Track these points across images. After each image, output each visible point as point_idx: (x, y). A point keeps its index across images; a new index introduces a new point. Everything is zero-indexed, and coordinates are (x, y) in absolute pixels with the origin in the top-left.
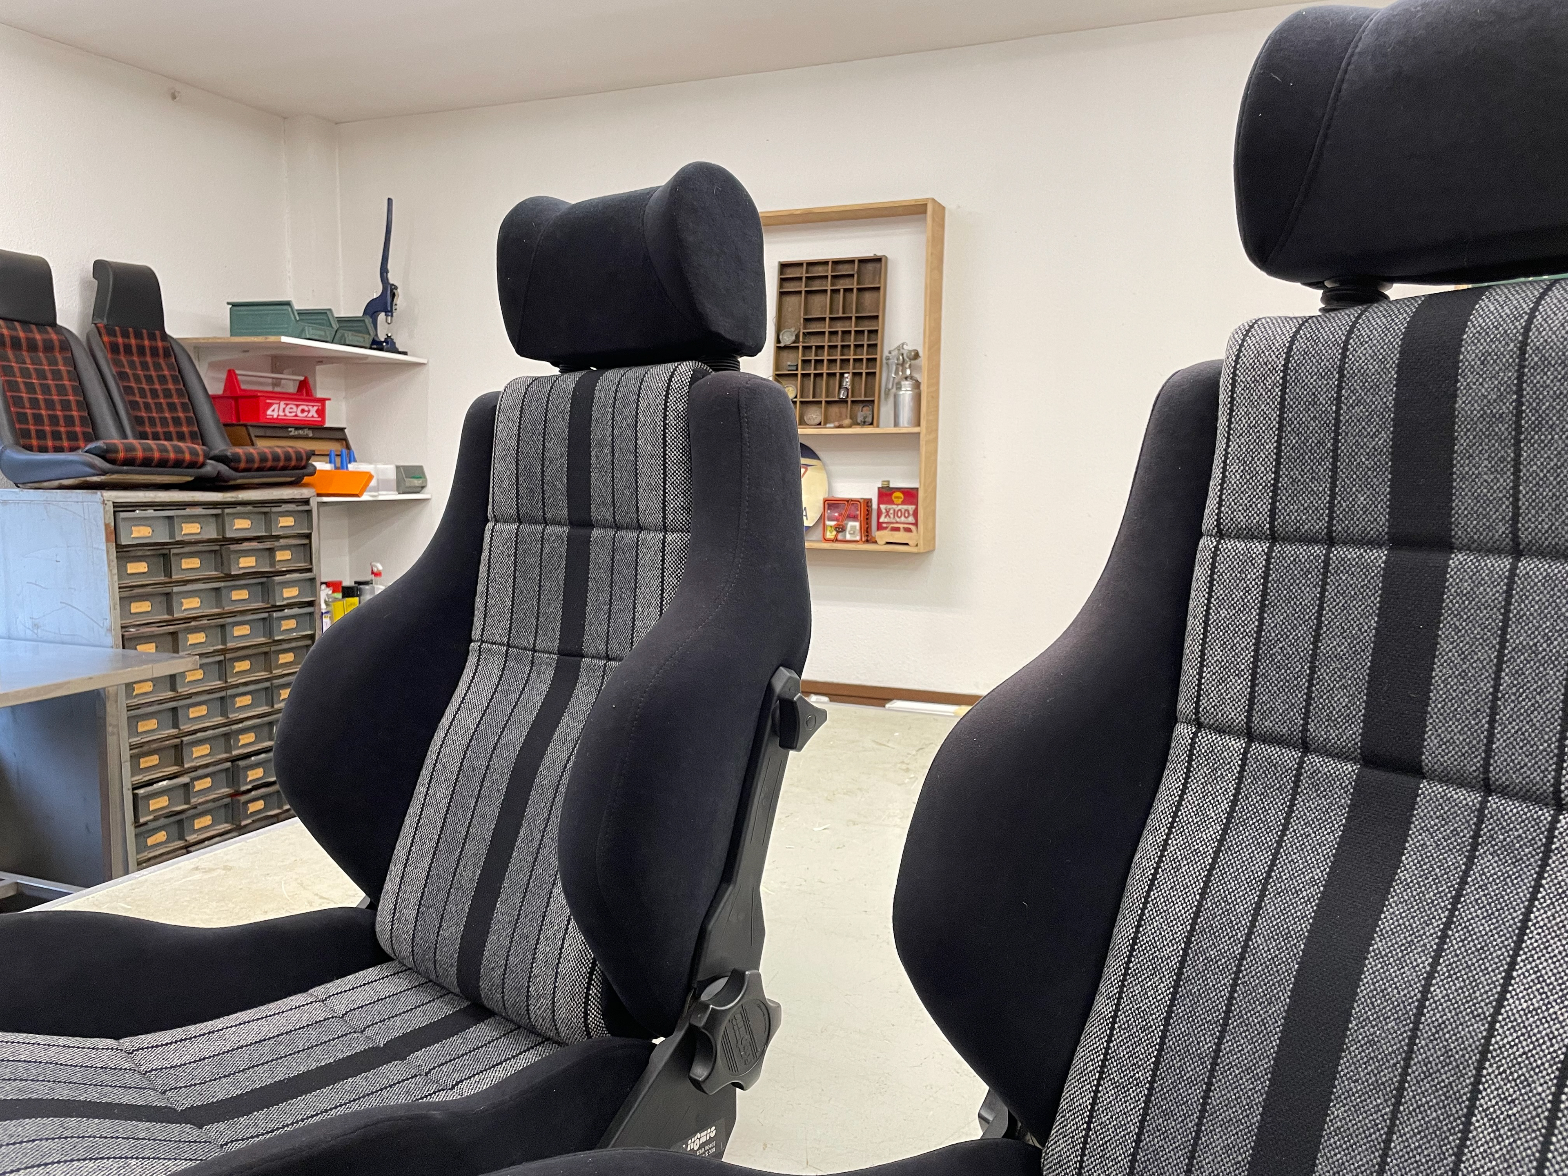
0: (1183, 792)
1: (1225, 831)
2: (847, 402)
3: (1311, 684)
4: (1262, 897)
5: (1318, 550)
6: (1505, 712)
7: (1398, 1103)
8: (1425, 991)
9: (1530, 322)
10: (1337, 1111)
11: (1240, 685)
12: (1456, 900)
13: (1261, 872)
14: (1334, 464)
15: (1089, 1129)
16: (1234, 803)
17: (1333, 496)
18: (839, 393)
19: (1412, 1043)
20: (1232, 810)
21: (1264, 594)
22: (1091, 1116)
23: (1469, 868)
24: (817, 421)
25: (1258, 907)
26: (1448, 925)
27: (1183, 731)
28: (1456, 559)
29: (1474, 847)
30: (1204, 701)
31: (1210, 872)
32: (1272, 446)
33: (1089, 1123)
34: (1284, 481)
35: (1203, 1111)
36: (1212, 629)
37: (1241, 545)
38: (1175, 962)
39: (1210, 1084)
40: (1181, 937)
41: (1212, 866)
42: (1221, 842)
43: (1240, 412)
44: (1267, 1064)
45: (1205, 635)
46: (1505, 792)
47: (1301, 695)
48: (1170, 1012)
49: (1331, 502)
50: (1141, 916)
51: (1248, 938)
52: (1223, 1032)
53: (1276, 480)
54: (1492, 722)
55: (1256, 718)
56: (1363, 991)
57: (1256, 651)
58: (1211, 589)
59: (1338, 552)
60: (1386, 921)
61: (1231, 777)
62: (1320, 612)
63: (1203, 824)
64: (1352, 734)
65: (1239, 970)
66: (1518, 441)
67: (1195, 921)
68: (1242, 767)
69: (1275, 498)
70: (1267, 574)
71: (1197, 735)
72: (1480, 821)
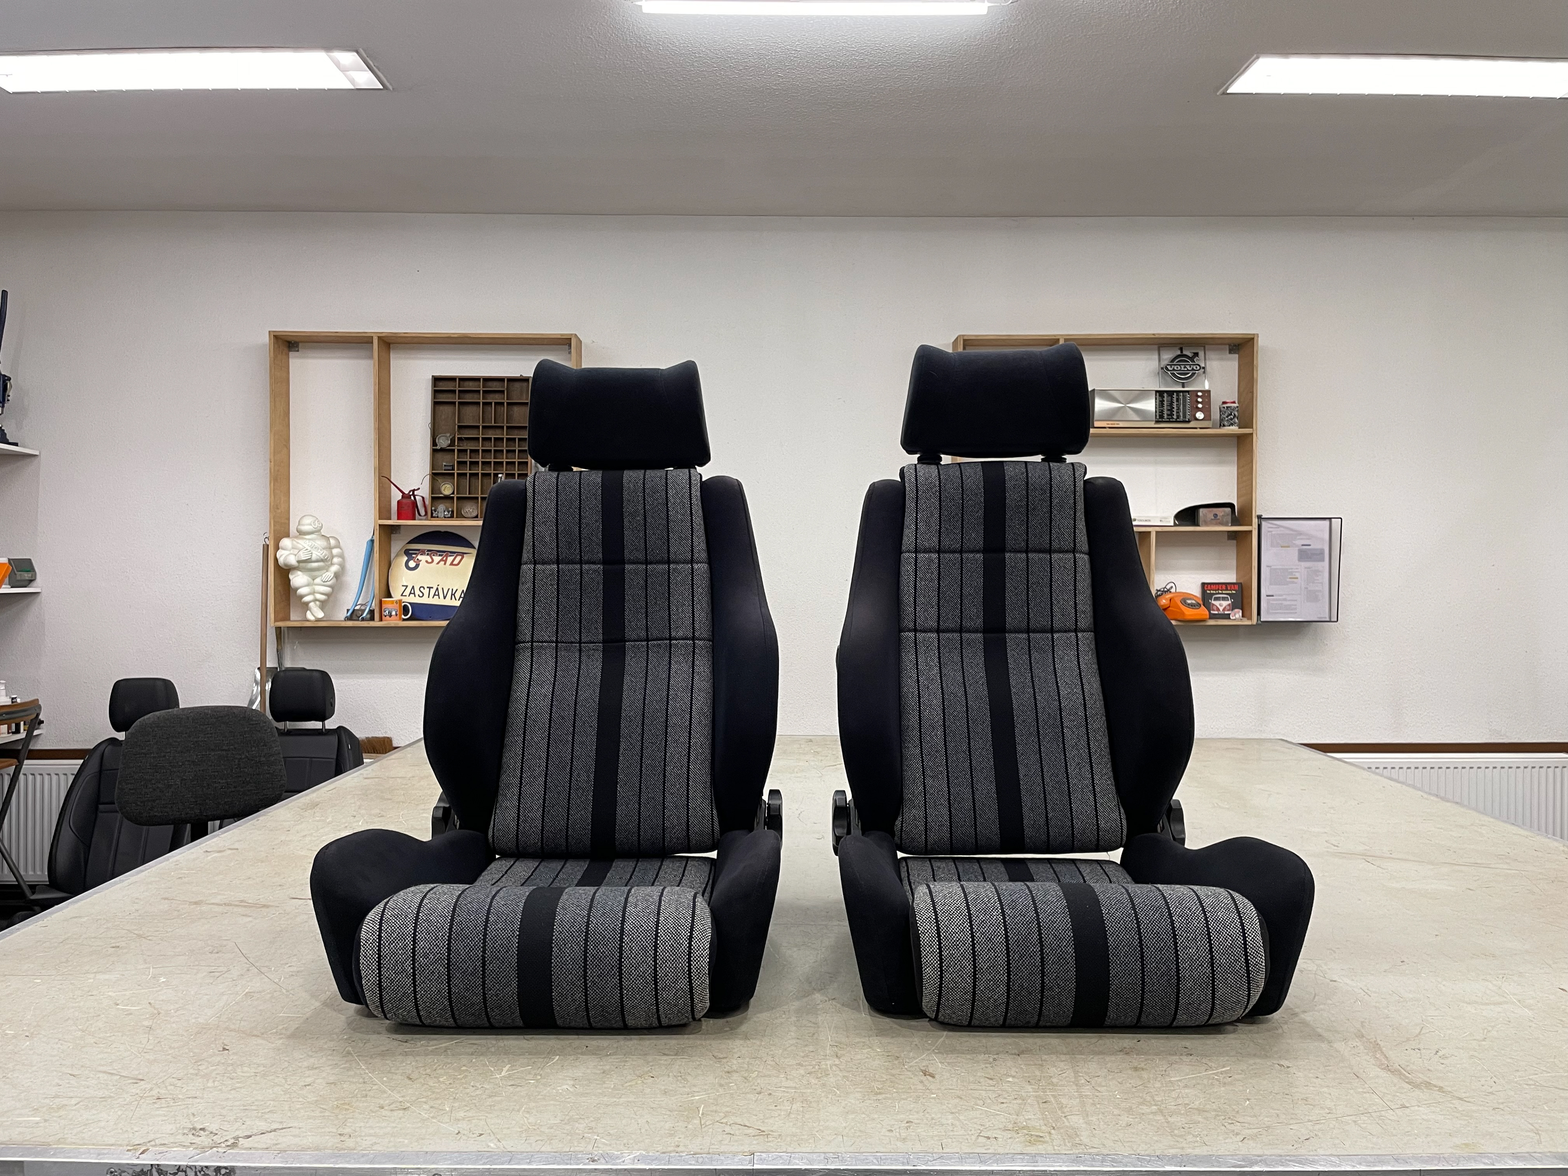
0: (917, 658)
1: (941, 670)
3: (961, 606)
4: (965, 688)
5: (958, 555)
6: (1031, 605)
7: (1039, 736)
8: (1035, 698)
9: (1027, 475)
10: (1019, 748)
11: (934, 611)
12: (1031, 669)
13: (961, 680)
14: (962, 522)
15: (925, 799)
16: (939, 658)
17: (962, 535)
19: (1037, 716)
20: (940, 661)
21: (939, 574)
22: (925, 794)
23: (1030, 659)
25: (966, 691)
26: (1032, 676)
27: (908, 635)
28: (1008, 555)
29: (1030, 651)
30: (918, 621)
31: (942, 685)
32: (937, 516)
33: (925, 797)
34: (943, 529)
35: (971, 771)
36: (918, 590)
37: (927, 556)
38: (941, 722)
39: (971, 760)
40: (940, 712)
41: (941, 683)
42: (941, 673)
43: (921, 501)
44: (989, 743)
45: (915, 594)
46: (1036, 631)
47: (958, 611)
48: (945, 741)
49: (962, 537)
50: (919, 711)
51: (967, 703)
52: (969, 740)
53: (940, 529)
54: (1028, 609)
55: (941, 624)
56: (1015, 706)
57: (939, 597)
58: (916, 574)
59: (965, 555)
60: (1013, 682)
61: (935, 648)
62: (961, 579)
63: (931, 669)
64: (979, 622)
65: (968, 716)
66: (1027, 514)
67: (943, 704)
68: (939, 643)
69: (940, 536)
70: (939, 566)
71: (915, 635)
72: (1029, 642)
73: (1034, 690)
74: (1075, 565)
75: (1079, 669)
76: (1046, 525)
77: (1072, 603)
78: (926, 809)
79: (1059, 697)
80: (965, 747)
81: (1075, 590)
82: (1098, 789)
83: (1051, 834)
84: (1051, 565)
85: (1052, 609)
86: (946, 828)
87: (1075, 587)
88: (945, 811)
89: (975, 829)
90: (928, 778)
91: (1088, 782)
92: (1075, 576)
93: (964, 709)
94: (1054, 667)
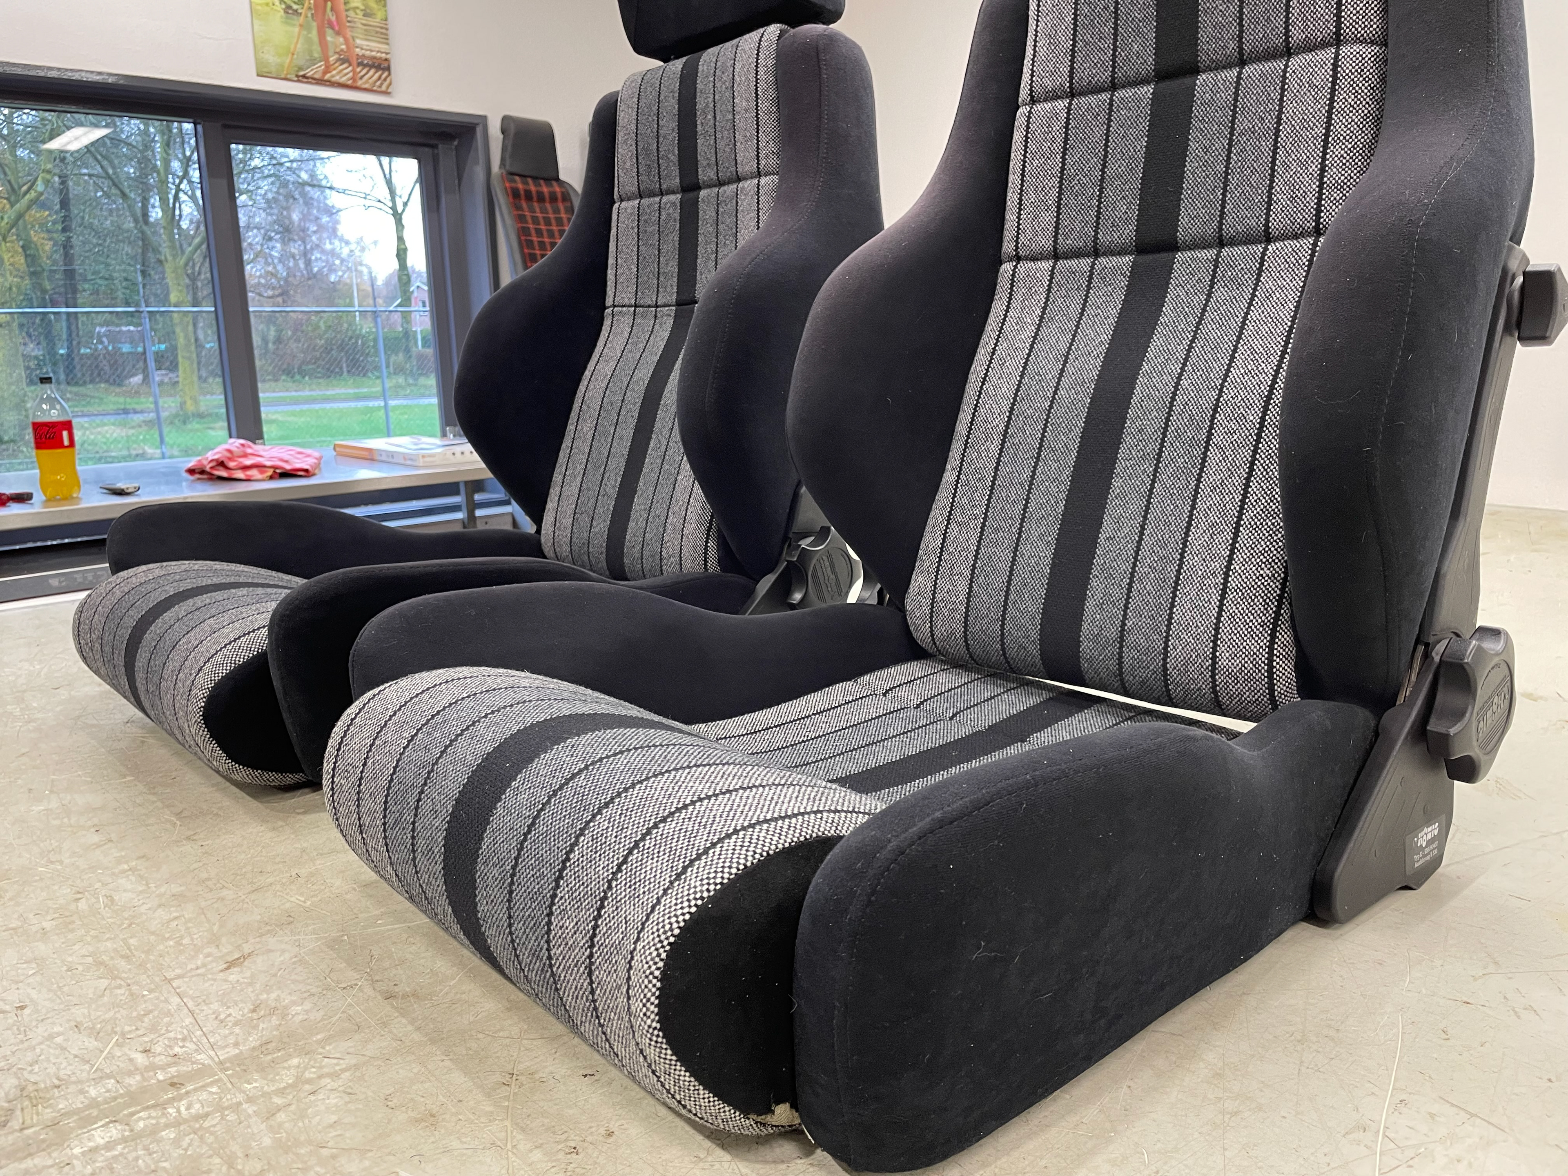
0: (1008, 310)
1: (1038, 329)
3: (1100, 202)
4: (1065, 364)
5: (1104, 97)
6: (1233, 184)
7: (1158, 462)
8: (1177, 384)
10: (1116, 483)
11: (1048, 218)
12: (1198, 325)
13: (1065, 348)
14: (1116, 24)
15: (940, 560)
16: (1045, 308)
17: (1115, 49)
19: (1168, 421)
20: (1043, 313)
21: (1066, 140)
22: (941, 553)
23: (1208, 300)
25: (1062, 370)
26: (1193, 340)
27: (1006, 267)
28: (1201, 79)
29: (1211, 286)
30: (1024, 238)
31: (1027, 360)
32: (1069, 19)
33: (940, 556)
34: (1080, 45)
35: (1023, 520)
36: (1029, 177)
37: (1048, 106)
38: (1002, 427)
39: (1028, 499)
40: (1006, 409)
41: (1029, 355)
42: (1035, 337)
44: (1068, 472)
45: (1022, 185)
46: (1233, 242)
47: (1094, 213)
48: (998, 462)
49: (1114, 55)
51: (1056, 392)
52: (1036, 463)
53: (1074, 45)
54: (1224, 195)
55: (1060, 241)
56: (1135, 400)
57: (1060, 187)
58: (1026, 147)
59: (1120, 94)
61: (1042, 291)
62: (1106, 146)
63: (1022, 328)
64: (1127, 233)
65: (1048, 416)
67: (1016, 395)
68: (1051, 281)
69: (1072, 62)
70: (1068, 123)
71: (1016, 267)
72: (1216, 267)
73: (1183, 370)
74: (1335, 77)
77: (1314, 168)
78: (937, 579)
79: (1225, 380)
80: (1027, 474)
81: (1327, 134)
82: (1233, 583)
83: (1126, 660)
84: (1283, 83)
85: (1271, 187)
86: (959, 616)
87: (1328, 129)
88: (962, 586)
89: (1002, 626)
90: (952, 525)
91: (1218, 565)
92: (1332, 100)
93: (1047, 404)
94: (1245, 318)
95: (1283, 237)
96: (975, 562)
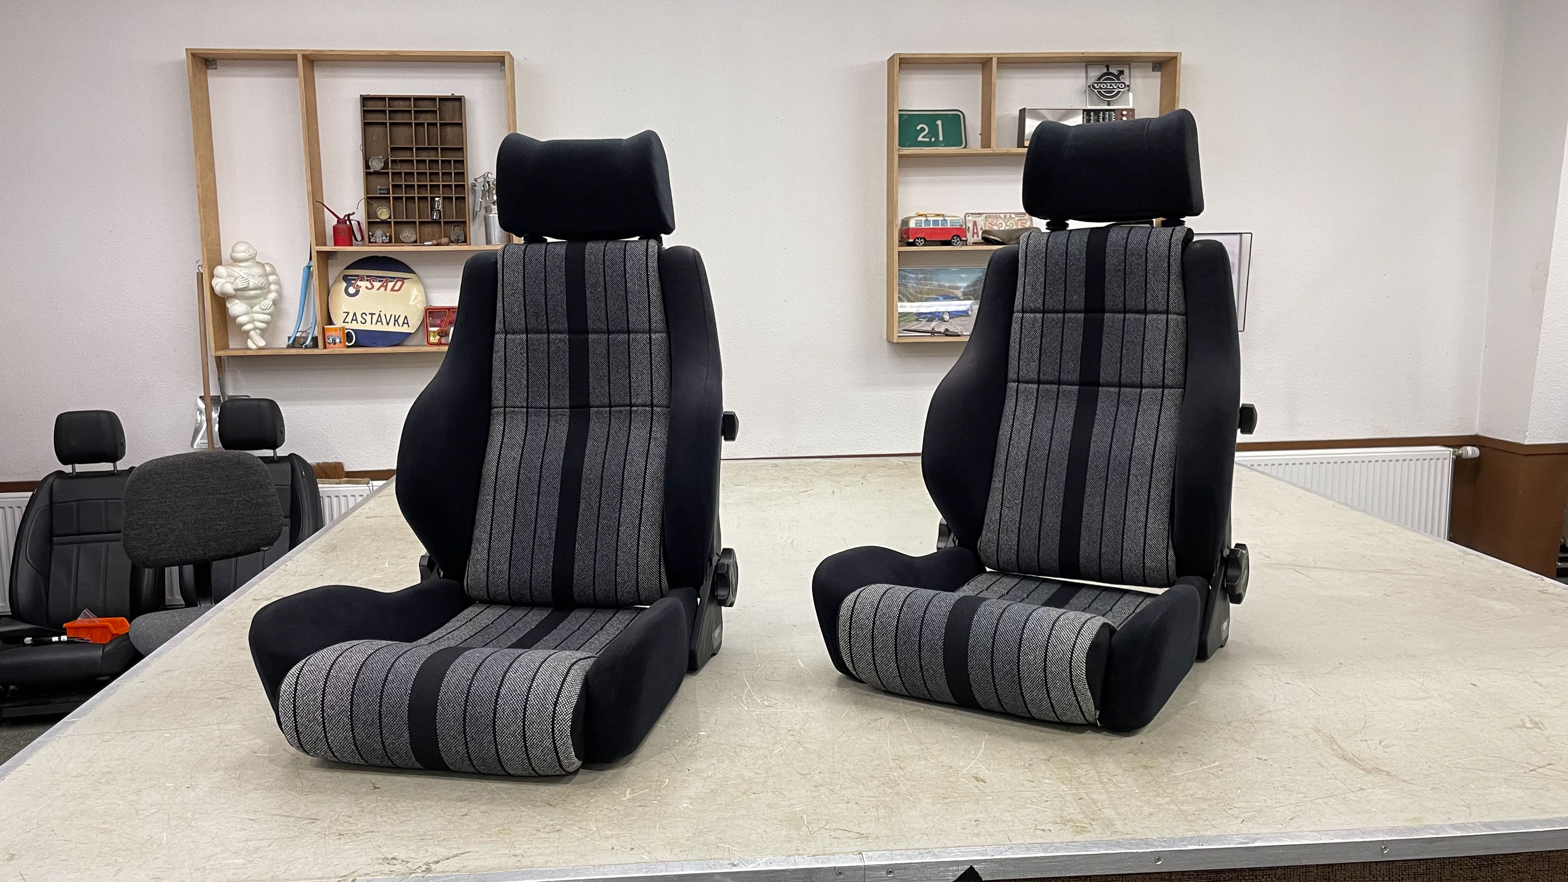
0: (1016, 406)
1: (1034, 417)
2: (440, 222)
3: (1061, 361)
4: (1052, 434)
5: (1060, 315)
6: (1124, 362)
7: (1107, 480)
8: (1111, 447)
9: (1127, 241)
10: (1088, 490)
11: (1034, 365)
12: (1115, 421)
13: (1050, 427)
14: (1065, 285)
15: (1000, 525)
16: (1036, 407)
17: (1065, 296)
18: (432, 215)
19: (1109, 463)
20: (1036, 409)
21: (1042, 332)
22: (1000, 521)
23: (1117, 410)
24: (413, 239)
25: (1051, 437)
26: (1114, 428)
27: (1012, 385)
28: (1107, 315)
29: (1118, 404)
30: (1021, 373)
31: (1032, 431)
32: (1042, 279)
33: (1000, 523)
34: (1047, 292)
35: (1042, 507)
36: (1022, 346)
37: (1032, 315)
38: (1024, 462)
39: (1044, 496)
40: (1025, 453)
41: (1032, 428)
42: (1034, 420)
43: (1029, 267)
44: (1062, 484)
45: (1020, 349)
46: (1126, 386)
47: (1058, 366)
48: (1025, 478)
49: (1064, 299)
50: (1008, 451)
51: (1050, 447)
52: (1045, 479)
53: (1045, 291)
54: (1121, 366)
55: (1041, 376)
56: (1091, 452)
57: (1040, 353)
58: (1020, 332)
59: (1067, 315)
60: (1095, 431)
61: (1034, 398)
62: (1062, 337)
63: (1026, 415)
64: (1076, 376)
65: (1048, 458)
66: (1125, 278)
67: (1029, 447)
68: (1037, 394)
69: (1044, 298)
70: (1043, 325)
71: (1018, 385)
72: (1119, 396)
73: (1112, 440)
74: (1167, 326)
75: (1158, 422)
76: (1142, 288)
77: (1161, 362)
78: (999, 534)
79: (1132, 447)
80: (1041, 484)
81: (1165, 349)
82: (1149, 531)
83: (1102, 565)
84: (1145, 325)
85: (1142, 366)
86: (1014, 551)
87: (1165, 347)
88: (1014, 537)
89: (1038, 555)
90: (1004, 508)
91: (1141, 525)
92: (1166, 336)
93: (1047, 452)
94: (1136, 420)
95: (1147, 387)
96: (1020, 526)
